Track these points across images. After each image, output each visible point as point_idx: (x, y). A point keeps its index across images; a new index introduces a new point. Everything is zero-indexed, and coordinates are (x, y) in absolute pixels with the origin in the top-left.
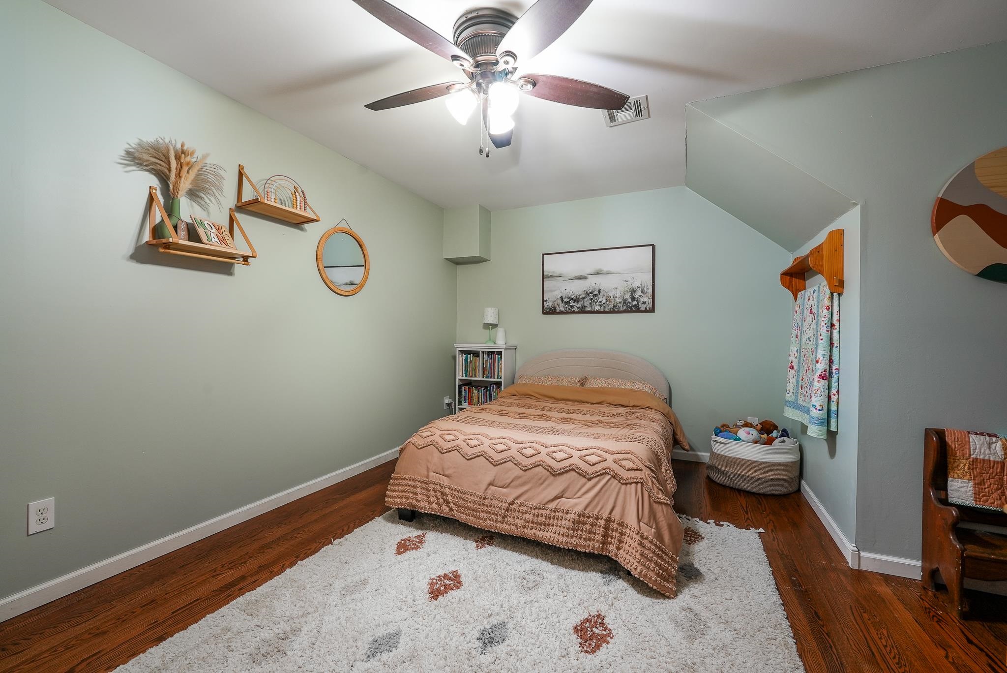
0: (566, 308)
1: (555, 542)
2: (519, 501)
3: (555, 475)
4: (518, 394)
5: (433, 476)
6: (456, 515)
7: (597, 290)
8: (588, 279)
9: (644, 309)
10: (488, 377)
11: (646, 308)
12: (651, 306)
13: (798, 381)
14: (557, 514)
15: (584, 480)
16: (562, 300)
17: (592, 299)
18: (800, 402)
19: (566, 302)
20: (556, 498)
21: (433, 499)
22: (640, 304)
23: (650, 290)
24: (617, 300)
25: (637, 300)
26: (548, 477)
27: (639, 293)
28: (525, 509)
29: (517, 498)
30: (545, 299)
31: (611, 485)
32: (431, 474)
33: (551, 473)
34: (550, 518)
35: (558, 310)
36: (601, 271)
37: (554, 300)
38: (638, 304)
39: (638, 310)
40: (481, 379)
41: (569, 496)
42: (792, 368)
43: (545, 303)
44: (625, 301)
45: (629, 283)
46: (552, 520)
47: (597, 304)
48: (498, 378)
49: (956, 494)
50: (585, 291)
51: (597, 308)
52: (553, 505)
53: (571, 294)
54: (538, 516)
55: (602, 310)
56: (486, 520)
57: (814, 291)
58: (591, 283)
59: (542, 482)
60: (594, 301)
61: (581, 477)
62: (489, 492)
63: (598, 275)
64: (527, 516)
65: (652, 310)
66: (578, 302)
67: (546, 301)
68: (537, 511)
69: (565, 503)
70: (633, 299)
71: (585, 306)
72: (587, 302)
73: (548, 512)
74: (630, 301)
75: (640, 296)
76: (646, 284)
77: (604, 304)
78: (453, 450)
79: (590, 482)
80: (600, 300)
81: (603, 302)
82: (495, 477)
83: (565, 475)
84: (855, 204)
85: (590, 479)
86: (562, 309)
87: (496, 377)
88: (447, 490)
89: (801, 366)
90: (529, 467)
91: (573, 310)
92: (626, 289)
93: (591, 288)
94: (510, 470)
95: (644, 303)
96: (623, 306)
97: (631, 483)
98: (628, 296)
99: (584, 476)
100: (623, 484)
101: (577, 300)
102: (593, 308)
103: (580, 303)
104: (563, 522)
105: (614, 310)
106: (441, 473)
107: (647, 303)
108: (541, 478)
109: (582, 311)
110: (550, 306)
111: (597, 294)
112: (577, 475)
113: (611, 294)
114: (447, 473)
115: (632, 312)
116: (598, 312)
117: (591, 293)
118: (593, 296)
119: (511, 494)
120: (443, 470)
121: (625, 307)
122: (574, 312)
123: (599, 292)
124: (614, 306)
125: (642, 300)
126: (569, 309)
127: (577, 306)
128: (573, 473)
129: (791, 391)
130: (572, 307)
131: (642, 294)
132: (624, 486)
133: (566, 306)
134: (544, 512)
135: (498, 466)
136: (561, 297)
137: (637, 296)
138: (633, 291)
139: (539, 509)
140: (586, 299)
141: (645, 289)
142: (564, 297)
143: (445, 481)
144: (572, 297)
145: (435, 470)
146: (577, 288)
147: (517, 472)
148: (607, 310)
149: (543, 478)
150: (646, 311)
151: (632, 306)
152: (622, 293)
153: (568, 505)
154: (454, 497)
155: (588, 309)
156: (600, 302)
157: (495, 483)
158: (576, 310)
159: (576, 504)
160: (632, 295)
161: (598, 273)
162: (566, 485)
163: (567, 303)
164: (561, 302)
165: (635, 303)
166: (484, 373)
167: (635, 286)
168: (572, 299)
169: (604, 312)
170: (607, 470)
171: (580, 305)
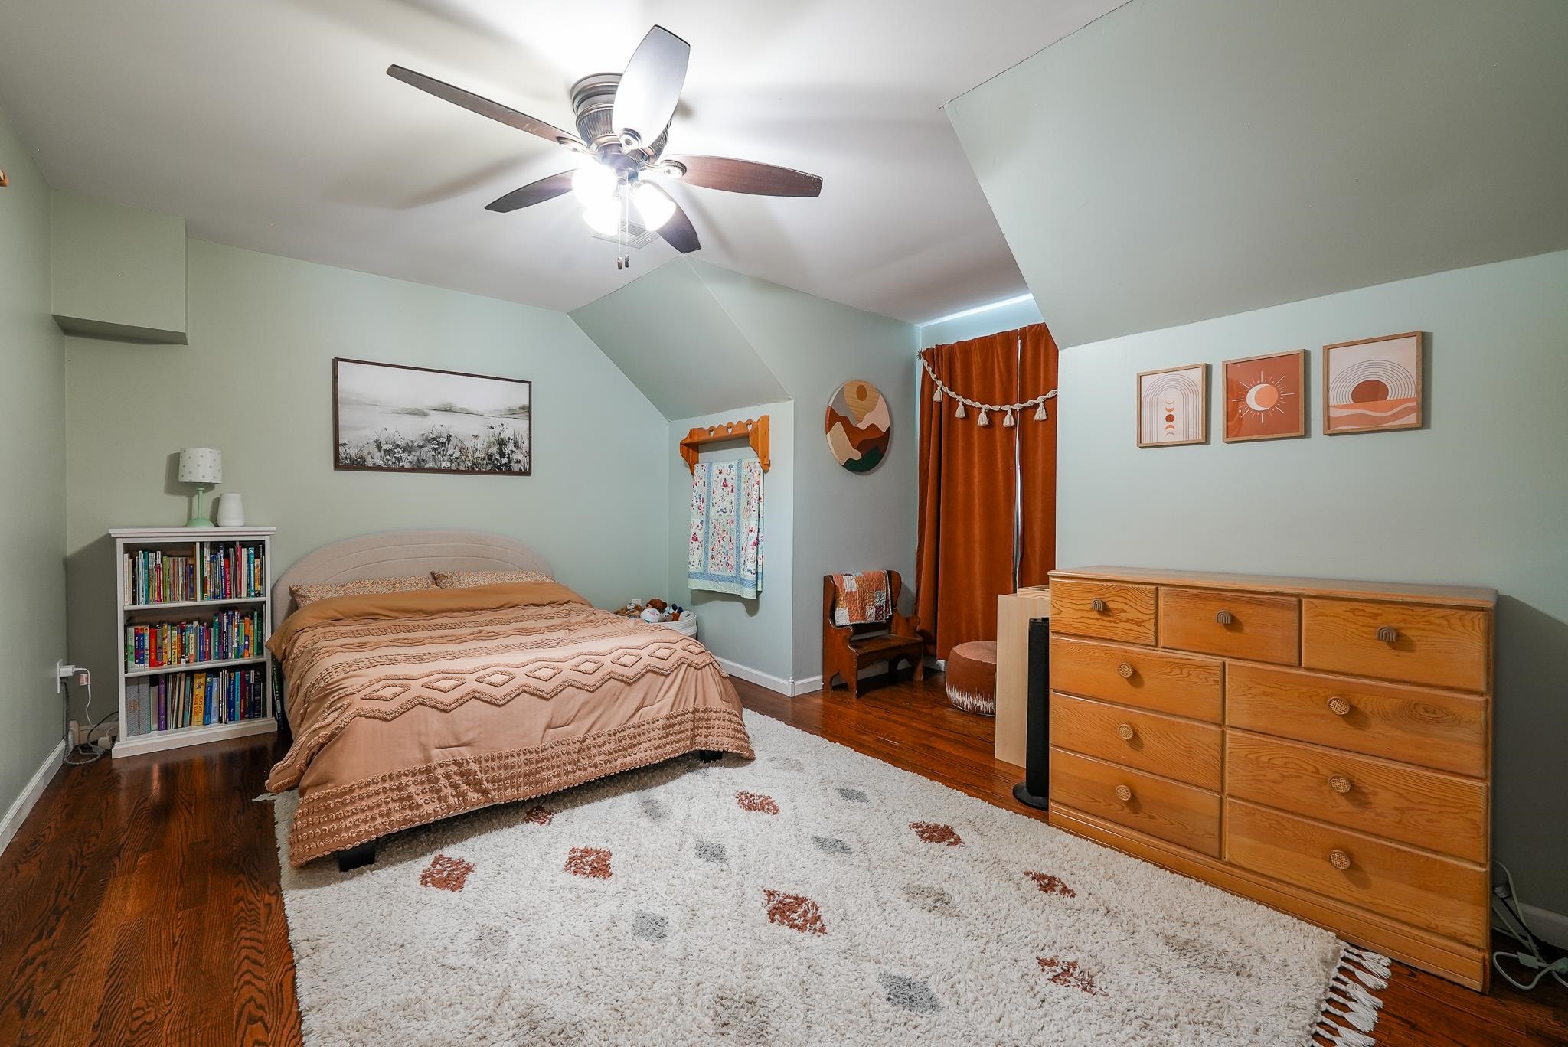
0: (388, 460)
1: (650, 760)
2: (593, 732)
3: (629, 684)
4: (342, 615)
5: (438, 755)
6: (497, 797)
7: (446, 435)
8: (428, 417)
9: (517, 470)
10: (215, 597)
11: (520, 469)
12: (527, 467)
13: (706, 553)
14: (643, 728)
15: (664, 677)
16: (379, 447)
17: (436, 449)
18: (711, 571)
19: (385, 451)
20: (638, 710)
21: (449, 791)
22: (512, 463)
23: (526, 445)
24: (478, 454)
25: (509, 457)
26: (623, 689)
27: (510, 447)
28: (602, 739)
29: (588, 731)
30: (341, 441)
31: (688, 674)
32: (435, 752)
33: (626, 683)
34: (635, 737)
35: (370, 463)
36: (452, 407)
37: (361, 444)
38: (509, 462)
39: (509, 471)
40: (199, 602)
41: (649, 703)
42: (695, 539)
43: (341, 450)
44: (490, 457)
45: (497, 431)
46: (638, 738)
47: (446, 457)
48: (248, 595)
49: (841, 619)
50: (422, 435)
51: (445, 464)
52: (635, 720)
53: (396, 438)
54: (620, 741)
55: (454, 468)
56: (549, 779)
57: (731, 466)
58: (436, 424)
59: (616, 697)
60: (439, 453)
61: (659, 676)
62: (548, 739)
63: (444, 413)
64: (608, 747)
65: (528, 472)
66: (410, 452)
67: (344, 445)
68: (618, 735)
69: (648, 713)
70: (502, 455)
71: (423, 460)
72: (427, 453)
73: (632, 731)
74: (498, 457)
75: (513, 451)
76: (520, 436)
77: (457, 458)
78: (467, 701)
79: (668, 679)
80: (449, 452)
81: (455, 455)
82: (553, 714)
83: (642, 680)
84: (790, 399)
85: (667, 676)
86: (379, 462)
87: (244, 593)
88: (474, 766)
89: (710, 537)
90: (598, 685)
91: (401, 465)
92: (492, 439)
93: (434, 432)
94: (573, 697)
95: (518, 462)
96: (487, 464)
97: (704, 667)
98: (494, 450)
99: (662, 674)
100: (698, 669)
101: (408, 449)
102: (439, 464)
103: (414, 453)
104: (652, 733)
105: (473, 469)
106: (452, 744)
107: (522, 462)
108: (614, 695)
109: (419, 468)
110: (353, 455)
111: (444, 443)
112: (655, 675)
113: (469, 444)
114: (465, 739)
115: (501, 473)
116: (447, 471)
117: (434, 439)
118: (438, 444)
119: (579, 729)
120: (457, 738)
121: (490, 466)
122: (403, 469)
123: (449, 440)
124: (474, 463)
125: (515, 457)
126: (394, 463)
127: (407, 460)
128: (650, 675)
129: (697, 562)
130: (398, 459)
131: (515, 450)
132: (700, 672)
133: (388, 457)
134: (628, 732)
135: (554, 698)
136: (376, 441)
137: (507, 450)
138: (502, 443)
139: (620, 732)
140: (426, 449)
141: (520, 442)
142: (383, 441)
143: (466, 753)
144: (399, 442)
145: (439, 743)
146: (409, 430)
147: (584, 696)
148: (462, 468)
149: (617, 694)
150: (521, 473)
151: (501, 465)
152: (486, 444)
153: (653, 712)
154: (486, 772)
155: (431, 465)
156: (451, 455)
157: (555, 722)
158: (407, 465)
159: (661, 708)
160: (501, 449)
161: (446, 410)
162: (644, 693)
163: (387, 452)
164: (376, 450)
165: (504, 461)
166: (204, 590)
167: (505, 435)
168: (399, 446)
169: (458, 471)
170: (682, 660)
171: (415, 458)
